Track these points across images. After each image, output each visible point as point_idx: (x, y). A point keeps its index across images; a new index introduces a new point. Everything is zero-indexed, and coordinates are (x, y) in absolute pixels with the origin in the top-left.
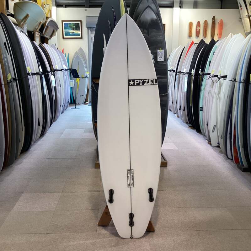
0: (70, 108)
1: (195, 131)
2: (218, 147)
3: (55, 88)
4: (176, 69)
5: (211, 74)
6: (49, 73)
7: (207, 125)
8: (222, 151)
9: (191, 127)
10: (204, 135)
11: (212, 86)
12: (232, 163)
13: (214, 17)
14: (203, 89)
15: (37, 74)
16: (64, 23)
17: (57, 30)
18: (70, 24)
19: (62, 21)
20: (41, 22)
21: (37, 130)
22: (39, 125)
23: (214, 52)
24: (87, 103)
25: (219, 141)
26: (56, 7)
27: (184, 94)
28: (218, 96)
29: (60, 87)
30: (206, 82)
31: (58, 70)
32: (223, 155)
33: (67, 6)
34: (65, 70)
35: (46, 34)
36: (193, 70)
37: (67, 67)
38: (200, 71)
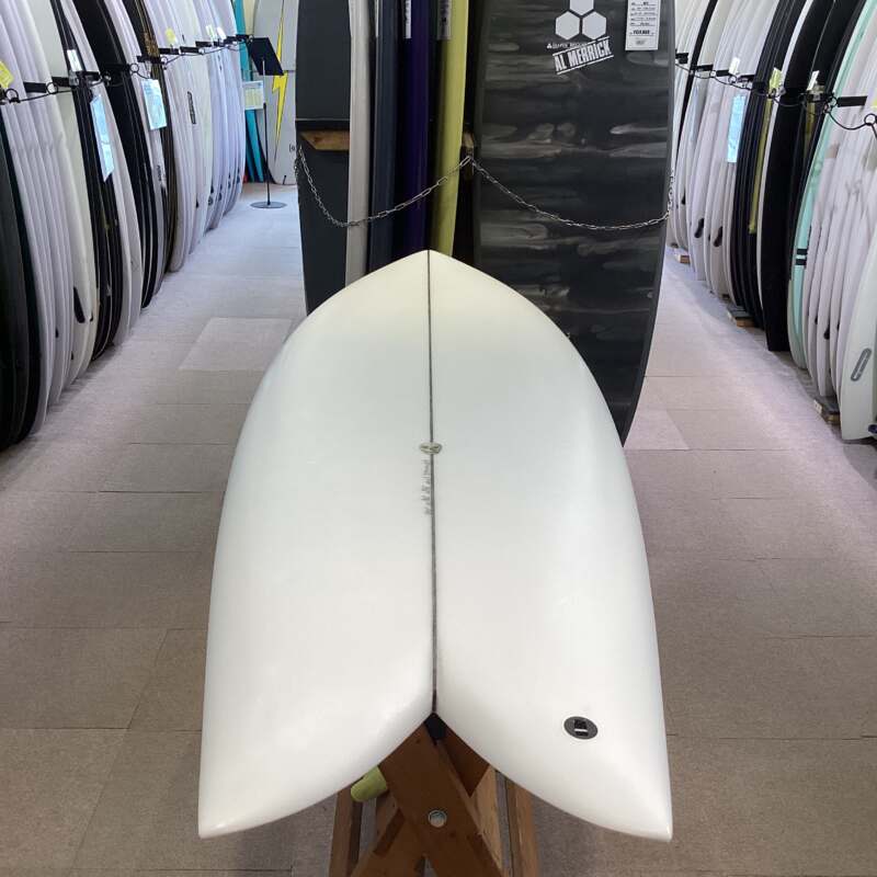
0: (245, 203)
2: (870, 442)
3: (167, 134)
4: (691, 52)
5: (873, 106)
6: (133, 72)
7: (827, 335)
9: (742, 323)
14: (818, 169)
22: (80, 317)
27: (722, 172)
29: (194, 122)
34: (216, 44)
36: (774, 70)
38: (813, 81)
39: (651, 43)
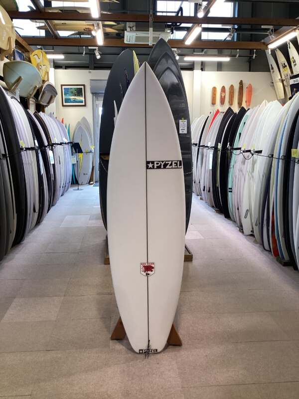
0: (71, 189)
1: (223, 216)
2: (252, 235)
3: (54, 165)
4: (198, 143)
5: (243, 149)
6: (46, 148)
7: (238, 209)
8: (258, 241)
10: (235, 222)
11: (244, 163)
12: (270, 255)
13: (241, 81)
14: (232, 166)
15: (32, 149)
16: (63, 87)
17: (55, 96)
18: (72, 88)
19: (62, 86)
20: (36, 86)
21: (32, 217)
22: (34, 211)
23: (245, 123)
24: (92, 183)
25: (253, 228)
26: (53, 69)
27: (208, 172)
28: (251, 175)
29: (60, 164)
30: (236, 159)
31: (58, 144)
32: (258, 245)
33: (67, 67)
34: (66, 143)
35: (43, 100)
36: (219, 144)
37: (68, 140)
38: (228, 145)
39: (185, 132)
